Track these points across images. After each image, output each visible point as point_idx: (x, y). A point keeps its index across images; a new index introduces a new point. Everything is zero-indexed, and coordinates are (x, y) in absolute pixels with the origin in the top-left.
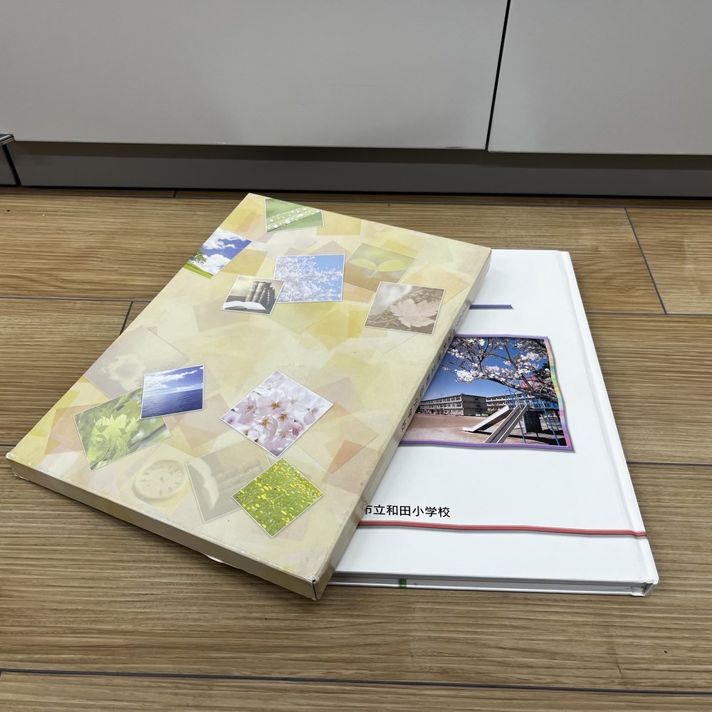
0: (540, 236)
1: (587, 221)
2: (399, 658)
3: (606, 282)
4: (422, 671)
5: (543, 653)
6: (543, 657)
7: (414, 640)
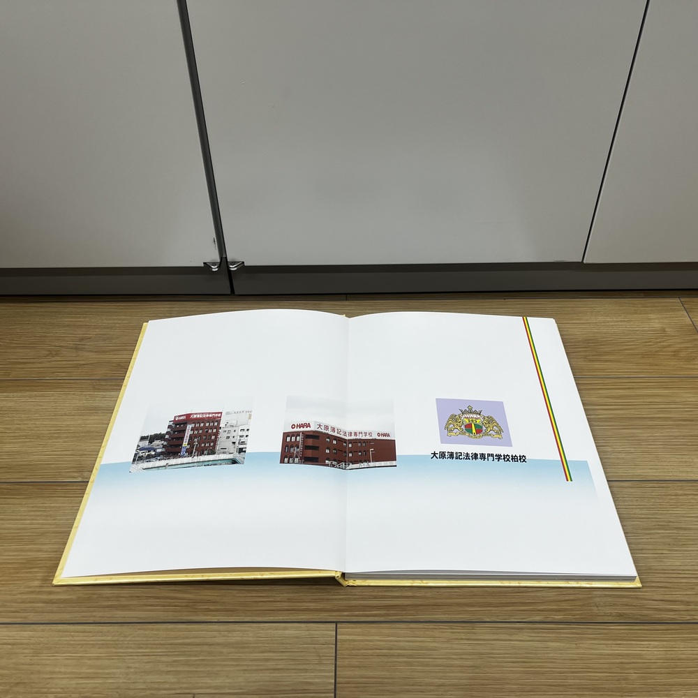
0: (621, 321)
1: (652, 308)
2: (589, 608)
3: (676, 354)
4: (606, 615)
5: (682, 602)
6: (683, 605)
7: (596, 597)
